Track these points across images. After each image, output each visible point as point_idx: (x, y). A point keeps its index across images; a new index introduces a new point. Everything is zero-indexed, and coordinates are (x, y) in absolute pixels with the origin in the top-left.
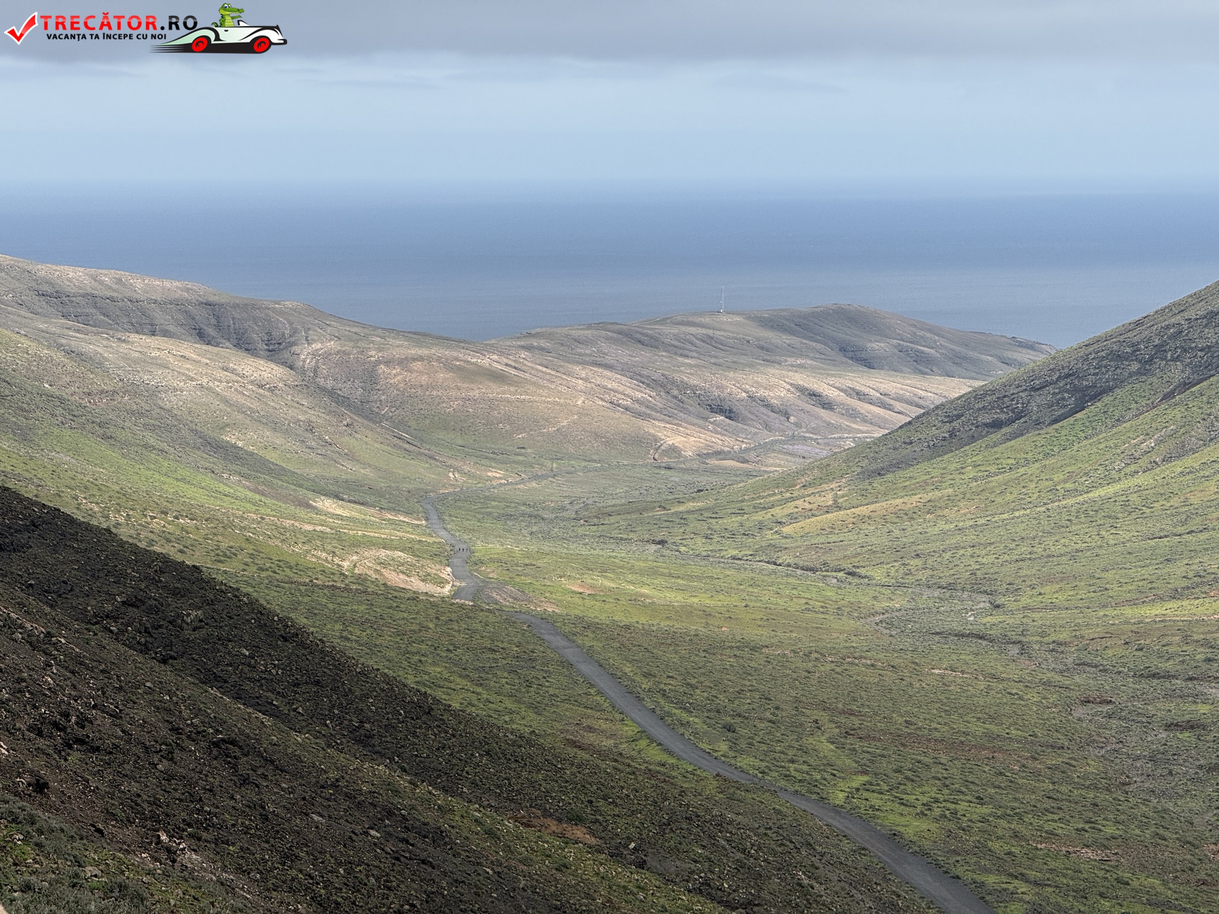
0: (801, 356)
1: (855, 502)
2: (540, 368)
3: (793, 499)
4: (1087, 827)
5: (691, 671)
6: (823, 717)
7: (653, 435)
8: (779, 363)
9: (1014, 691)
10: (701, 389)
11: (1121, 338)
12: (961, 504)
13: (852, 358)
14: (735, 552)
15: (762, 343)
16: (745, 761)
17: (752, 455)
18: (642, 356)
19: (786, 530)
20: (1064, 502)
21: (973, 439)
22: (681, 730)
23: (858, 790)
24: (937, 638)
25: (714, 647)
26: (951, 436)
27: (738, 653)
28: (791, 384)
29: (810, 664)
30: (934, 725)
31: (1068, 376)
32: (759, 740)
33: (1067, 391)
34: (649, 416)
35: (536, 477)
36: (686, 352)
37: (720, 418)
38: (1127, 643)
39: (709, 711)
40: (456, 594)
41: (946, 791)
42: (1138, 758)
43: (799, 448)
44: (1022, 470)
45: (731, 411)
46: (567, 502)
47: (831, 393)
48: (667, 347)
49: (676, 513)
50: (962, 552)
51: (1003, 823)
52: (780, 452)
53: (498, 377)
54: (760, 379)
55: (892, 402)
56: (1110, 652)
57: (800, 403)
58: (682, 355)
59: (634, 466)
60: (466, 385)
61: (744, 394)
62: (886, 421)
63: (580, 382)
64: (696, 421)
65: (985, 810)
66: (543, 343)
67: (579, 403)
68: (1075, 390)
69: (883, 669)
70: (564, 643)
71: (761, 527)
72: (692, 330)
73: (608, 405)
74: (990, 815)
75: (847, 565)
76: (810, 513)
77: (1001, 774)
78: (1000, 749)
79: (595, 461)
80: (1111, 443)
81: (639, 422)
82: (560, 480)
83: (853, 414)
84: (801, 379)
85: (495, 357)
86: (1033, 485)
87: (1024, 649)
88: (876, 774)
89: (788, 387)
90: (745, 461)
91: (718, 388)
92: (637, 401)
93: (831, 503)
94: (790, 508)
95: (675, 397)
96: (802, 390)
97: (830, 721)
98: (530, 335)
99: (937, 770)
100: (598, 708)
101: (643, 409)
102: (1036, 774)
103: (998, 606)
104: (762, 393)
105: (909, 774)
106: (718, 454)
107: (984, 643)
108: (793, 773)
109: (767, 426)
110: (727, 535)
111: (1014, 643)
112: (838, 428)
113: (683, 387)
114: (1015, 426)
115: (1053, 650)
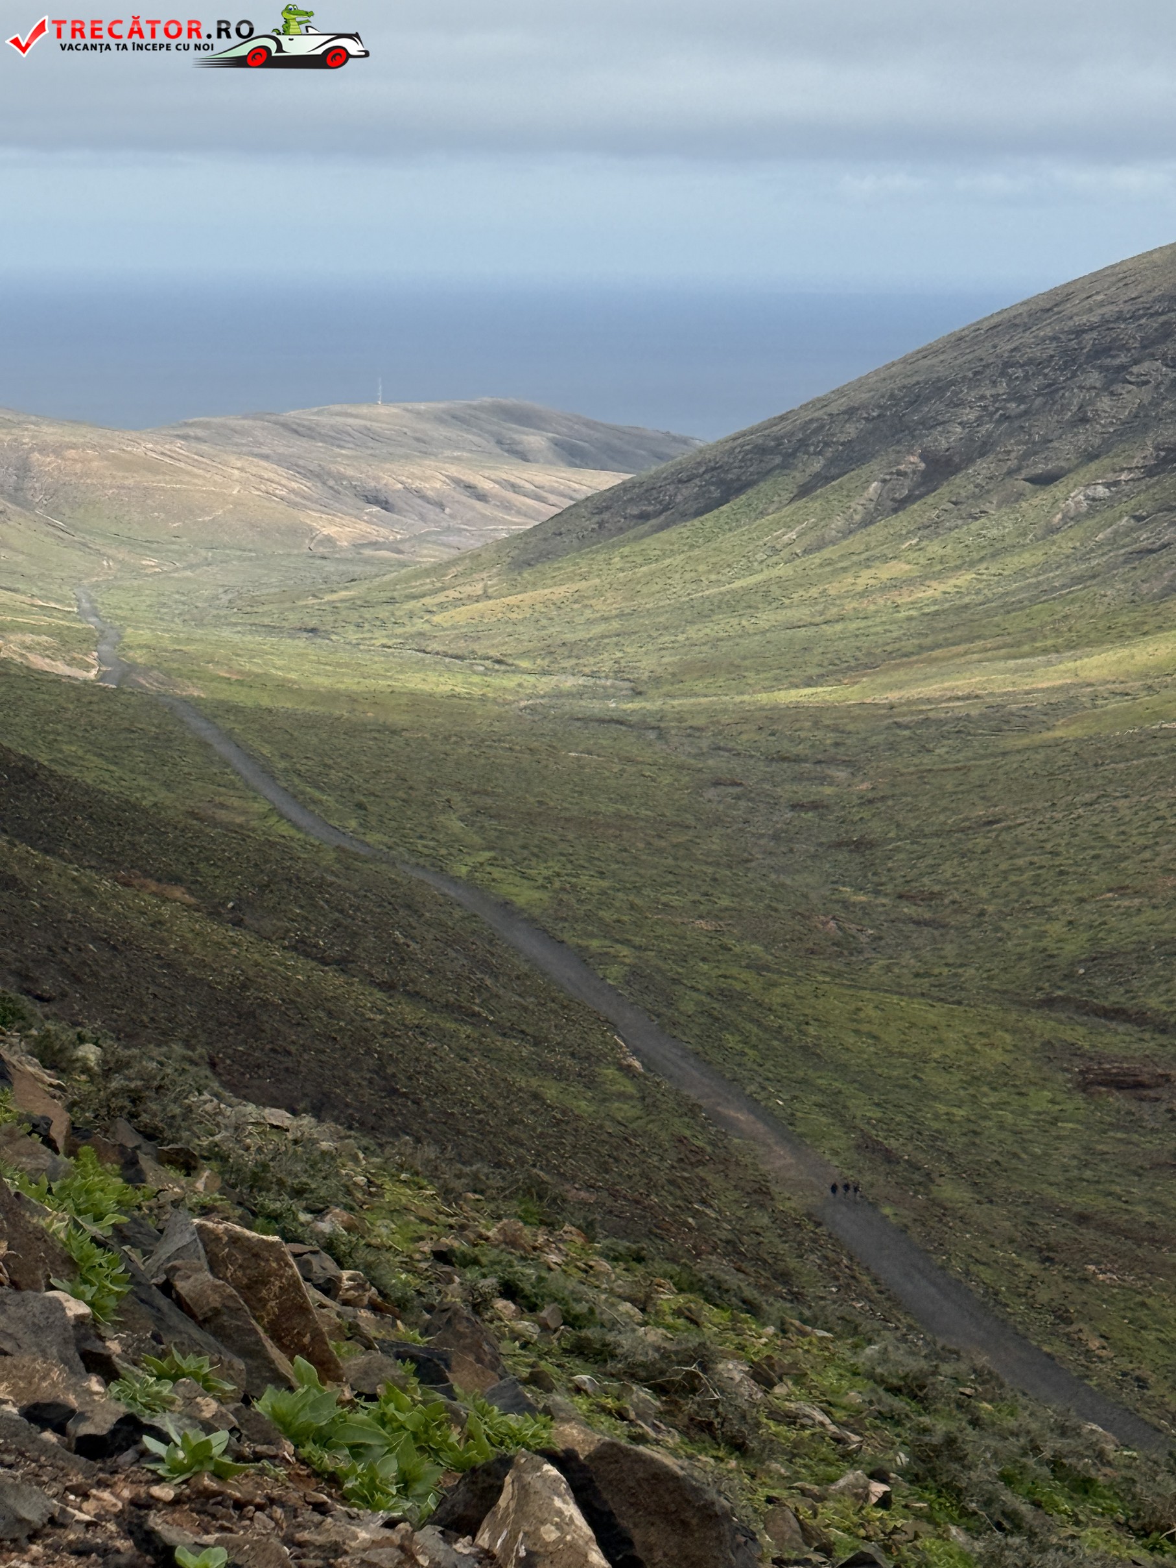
0: (457, 448)
1: (505, 592)
2: (196, 457)
3: (443, 589)
4: (702, 899)
5: (330, 753)
6: (456, 798)
7: (309, 526)
8: (435, 455)
9: (647, 774)
10: (357, 480)
11: (766, 432)
12: (608, 595)
13: (508, 451)
14: (385, 641)
15: (418, 435)
16: (372, 838)
17: (406, 547)
18: (297, 447)
19: (436, 619)
20: (707, 593)
21: (621, 530)
22: (312, 807)
23: (482, 864)
24: (578, 724)
25: (354, 730)
26: (600, 527)
27: (377, 735)
28: (447, 476)
29: (448, 747)
30: (565, 805)
31: (714, 469)
32: (389, 817)
33: (713, 484)
34: (306, 507)
35: (191, 567)
36: (342, 443)
37: (375, 509)
38: (760, 728)
39: (343, 790)
40: (102, 677)
41: (569, 866)
42: (762, 836)
43: (453, 539)
44: (667, 562)
45: (387, 502)
46: (221, 590)
47: (486, 485)
48: (323, 438)
49: (329, 602)
50: (606, 641)
51: (620, 895)
52: (434, 542)
53: (152, 468)
54: (416, 470)
55: (545, 494)
56: (744, 737)
57: (453, 493)
58: (339, 446)
59: (289, 555)
60: (120, 474)
61: (400, 486)
62: (539, 512)
63: (236, 472)
64: (351, 511)
65: (604, 884)
66: (200, 432)
67: (235, 492)
68: (720, 483)
69: (521, 752)
70: (204, 725)
71: (411, 615)
72: (350, 421)
73: (265, 495)
74: (609, 888)
75: (493, 653)
76: (458, 602)
77: (625, 850)
78: (629, 829)
79: (250, 551)
80: (754, 535)
81: (294, 512)
82: (215, 569)
83: (507, 507)
84: (454, 470)
85: (150, 446)
86: (678, 576)
87: (662, 734)
88: (503, 850)
89: (444, 478)
90: (400, 552)
91: (374, 478)
92: (293, 491)
93: (481, 592)
94: (440, 598)
95: (331, 488)
96: (457, 482)
97: (462, 800)
98: (186, 425)
99: (562, 846)
100: (232, 786)
101: (298, 499)
102: (660, 851)
103: (640, 693)
104: (417, 484)
105: (536, 850)
106: (375, 545)
107: (624, 728)
108: (420, 849)
109: (423, 518)
110: (378, 623)
111: (653, 728)
112: (494, 520)
113: (340, 477)
114: (662, 518)
115: (690, 736)
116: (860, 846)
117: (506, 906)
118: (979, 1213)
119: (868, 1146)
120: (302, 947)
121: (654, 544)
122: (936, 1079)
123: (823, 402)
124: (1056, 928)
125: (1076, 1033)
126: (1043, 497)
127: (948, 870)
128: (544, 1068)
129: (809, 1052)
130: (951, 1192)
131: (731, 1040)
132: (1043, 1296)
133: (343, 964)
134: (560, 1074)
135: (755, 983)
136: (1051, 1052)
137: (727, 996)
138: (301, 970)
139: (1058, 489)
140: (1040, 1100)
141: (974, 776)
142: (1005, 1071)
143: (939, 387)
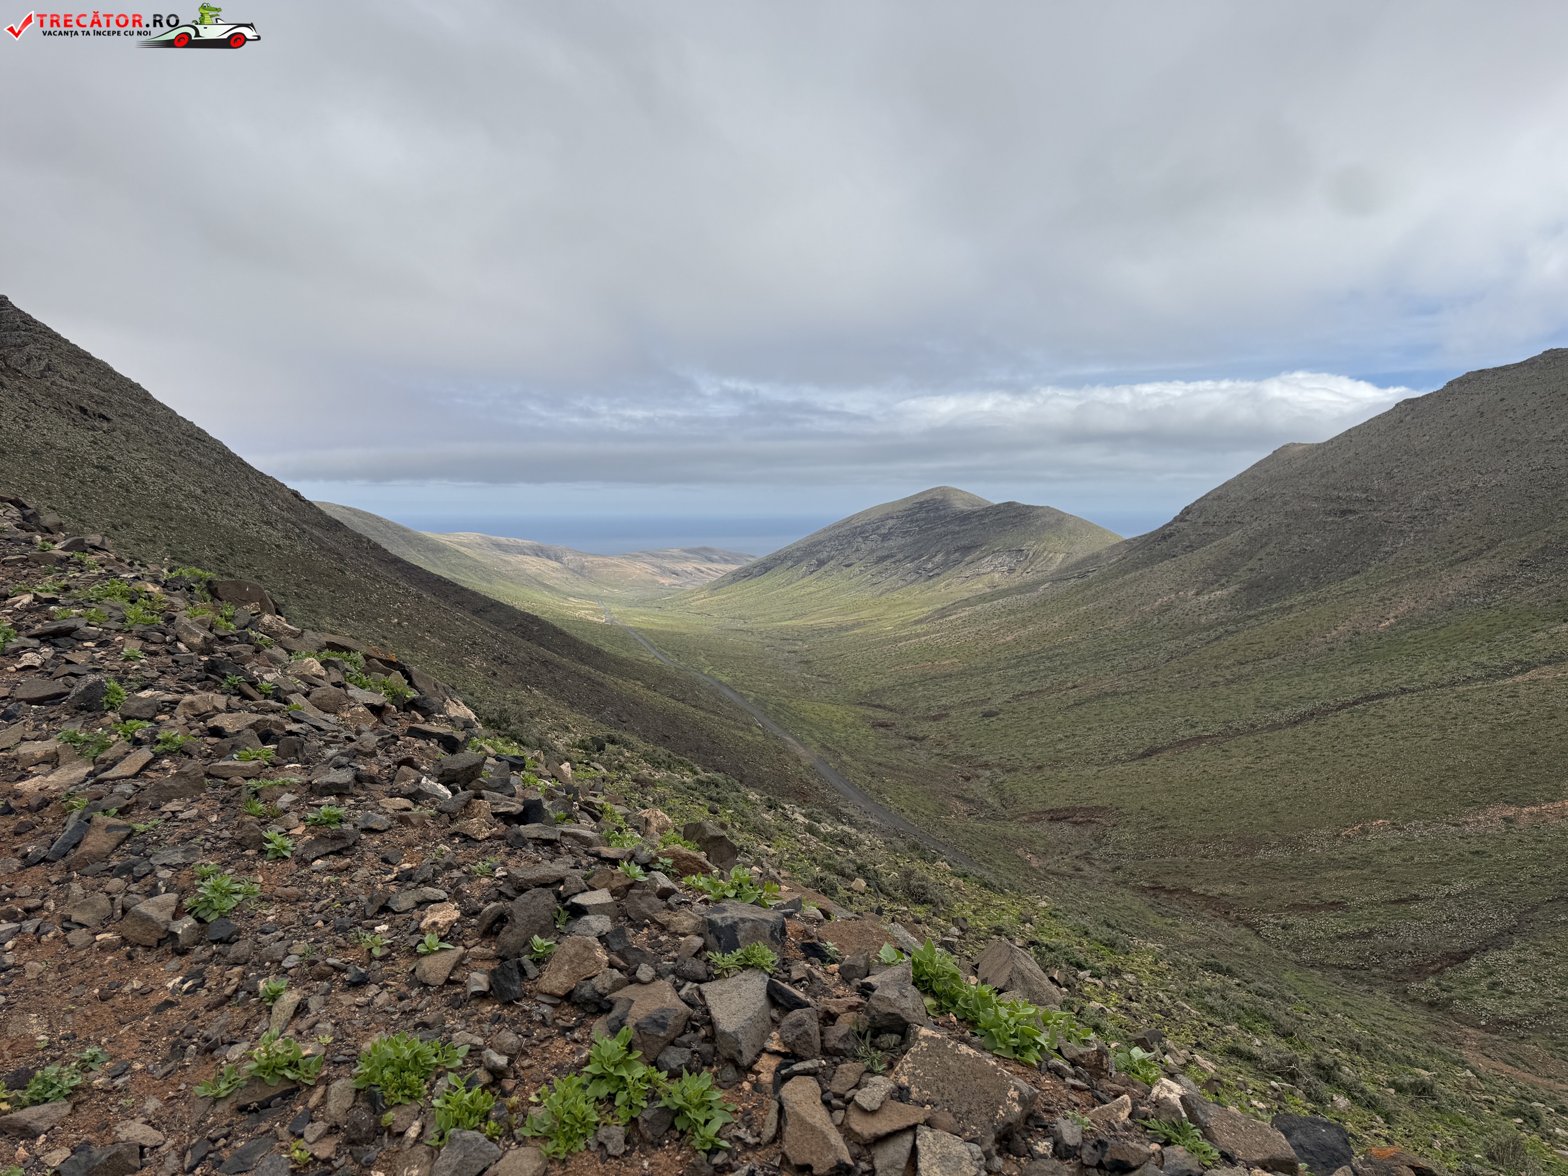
0: (695, 559)
1: (710, 597)
2: (628, 563)
3: (694, 596)
4: (768, 678)
5: (668, 641)
6: (702, 651)
7: (657, 580)
8: (689, 561)
9: (750, 644)
10: (669, 568)
12: (736, 597)
13: (708, 560)
14: (679, 610)
15: (685, 556)
16: (682, 664)
17: (683, 585)
18: (654, 560)
19: (692, 604)
20: (762, 596)
21: (739, 581)
22: (665, 656)
23: (711, 670)
24: (730, 631)
26: (734, 580)
30: (730, 653)
31: (762, 564)
32: (685, 658)
33: (763, 568)
35: (627, 592)
36: (666, 559)
37: (675, 576)
38: (778, 631)
39: (673, 651)
40: (606, 622)
41: (733, 670)
42: (781, 660)
43: (695, 583)
44: (751, 588)
45: (677, 574)
46: (635, 598)
47: (703, 569)
48: (661, 557)
49: (664, 600)
50: (737, 609)
51: (748, 677)
52: (690, 584)
53: (617, 566)
54: (685, 565)
55: (718, 571)
56: (774, 634)
57: (695, 571)
58: (664, 560)
59: (652, 588)
60: (608, 568)
61: (681, 569)
62: (717, 576)
63: (638, 567)
64: (668, 576)
66: (628, 557)
67: (638, 572)
69: (717, 639)
70: (634, 634)
71: (685, 603)
72: (667, 553)
73: (646, 572)
75: (708, 613)
76: (698, 600)
77: (747, 665)
78: (747, 659)
79: (642, 587)
80: (773, 581)
81: (654, 577)
82: (633, 592)
83: (709, 574)
84: (695, 565)
85: (616, 560)
86: (754, 592)
87: (752, 633)
89: (692, 567)
90: (681, 587)
91: (674, 568)
92: (653, 571)
93: (703, 597)
94: (693, 598)
95: (663, 570)
96: (695, 568)
98: (625, 555)
100: (644, 651)
101: (655, 574)
102: (756, 665)
103: (746, 623)
104: (685, 569)
105: (724, 666)
106: (674, 585)
107: (742, 632)
108: (694, 666)
109: (687, 578)
110: (677, 606)
111: (750, 632)
112: (705, 578)
113: (665, 568)
114: (750, 577)
115: (760, 633)
116: (807, 662)
117: (720, 682)
118: (854, 764)
119: (823, 746)
120: (672, 697)
121: (748, 584)
122: (836, 726)
123: (790, 547)
124: (861, 684)
125: (870, 712)
126: (848, 570)
127: (831, 668)
128: (738, 728)
129: (802, 720)
130: (845, 758)
131: (782, 717)
132: (873, 787)
133: (683, 701)
134: (742, 729)
135: (787, 702)
136: (864, 718)
137: (780, 705)
138: (672, 703)
139: (852, 568)
140: (863, 731)
141: (835, 643)
142: (853, 723)
143: (820, 543)
